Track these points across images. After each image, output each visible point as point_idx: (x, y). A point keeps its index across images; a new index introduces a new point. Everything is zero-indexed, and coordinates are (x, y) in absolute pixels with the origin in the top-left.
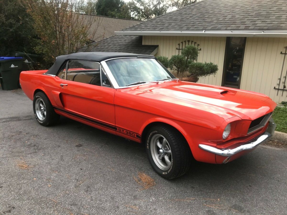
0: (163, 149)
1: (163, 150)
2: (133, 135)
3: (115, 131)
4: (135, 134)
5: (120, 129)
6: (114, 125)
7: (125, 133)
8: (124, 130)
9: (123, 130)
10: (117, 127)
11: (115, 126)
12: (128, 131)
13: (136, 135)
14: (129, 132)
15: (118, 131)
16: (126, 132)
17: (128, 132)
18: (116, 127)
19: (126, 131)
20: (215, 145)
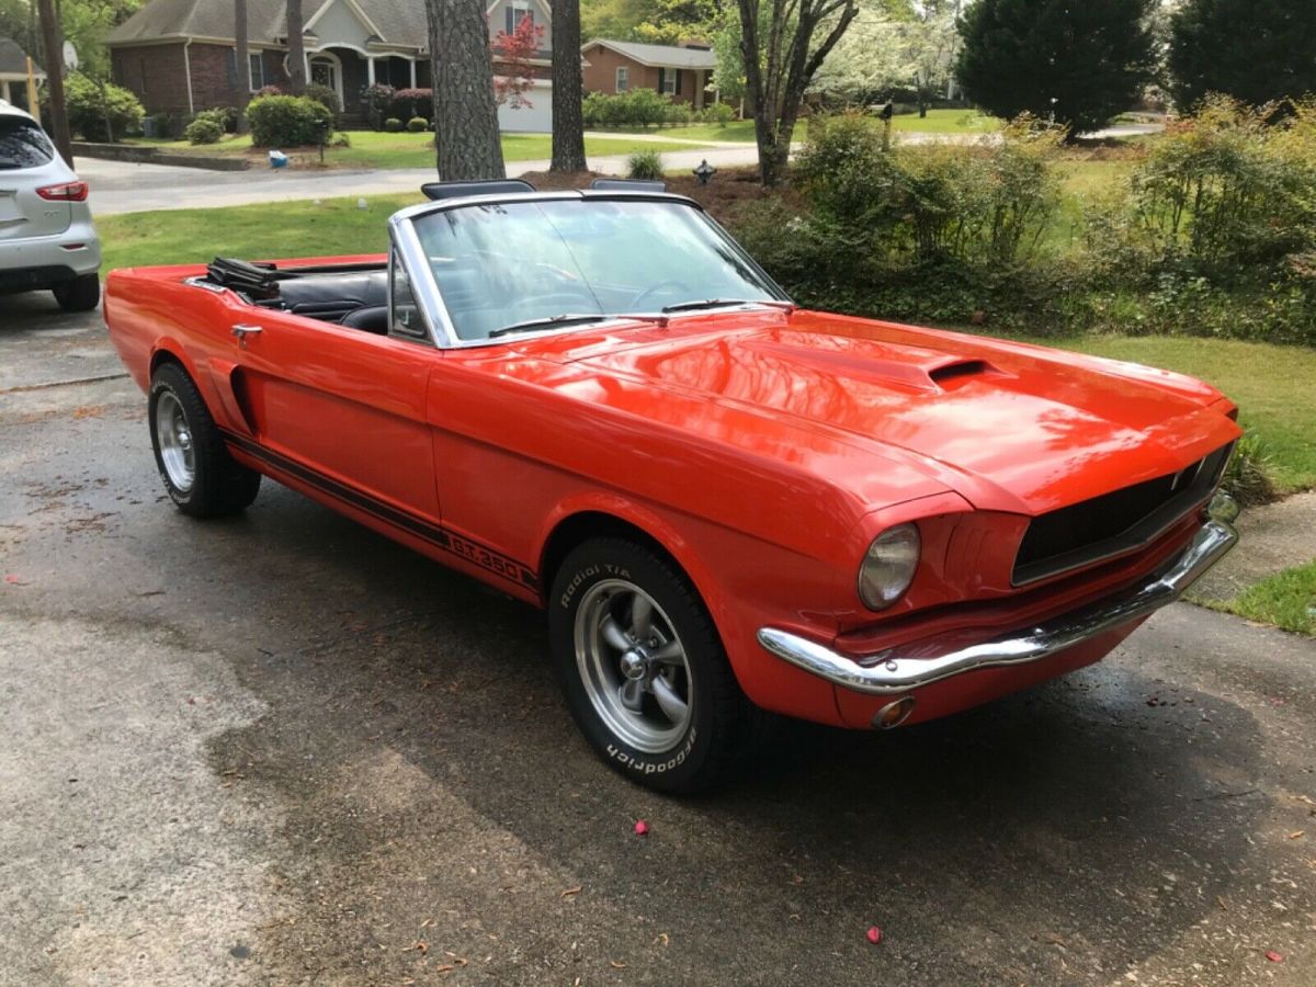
0: (639, 648)
1: (640, 653)
2: (511, 571)
3: (444, 549)
4: (518, 567)
5: (460, 542)
6: (437, 521)
7: (480, 562)
8: (476, 547)
9: (471, 548)
10: (448, 531)
11: (440, 526)
12: (491, 554)
13: (523, 572)
14: (495, 559)
15: (453, 549)
16: (483, 556)
17: (488, 558)
18: (445, 532)
19: (482, 553)
20: (830, 635)
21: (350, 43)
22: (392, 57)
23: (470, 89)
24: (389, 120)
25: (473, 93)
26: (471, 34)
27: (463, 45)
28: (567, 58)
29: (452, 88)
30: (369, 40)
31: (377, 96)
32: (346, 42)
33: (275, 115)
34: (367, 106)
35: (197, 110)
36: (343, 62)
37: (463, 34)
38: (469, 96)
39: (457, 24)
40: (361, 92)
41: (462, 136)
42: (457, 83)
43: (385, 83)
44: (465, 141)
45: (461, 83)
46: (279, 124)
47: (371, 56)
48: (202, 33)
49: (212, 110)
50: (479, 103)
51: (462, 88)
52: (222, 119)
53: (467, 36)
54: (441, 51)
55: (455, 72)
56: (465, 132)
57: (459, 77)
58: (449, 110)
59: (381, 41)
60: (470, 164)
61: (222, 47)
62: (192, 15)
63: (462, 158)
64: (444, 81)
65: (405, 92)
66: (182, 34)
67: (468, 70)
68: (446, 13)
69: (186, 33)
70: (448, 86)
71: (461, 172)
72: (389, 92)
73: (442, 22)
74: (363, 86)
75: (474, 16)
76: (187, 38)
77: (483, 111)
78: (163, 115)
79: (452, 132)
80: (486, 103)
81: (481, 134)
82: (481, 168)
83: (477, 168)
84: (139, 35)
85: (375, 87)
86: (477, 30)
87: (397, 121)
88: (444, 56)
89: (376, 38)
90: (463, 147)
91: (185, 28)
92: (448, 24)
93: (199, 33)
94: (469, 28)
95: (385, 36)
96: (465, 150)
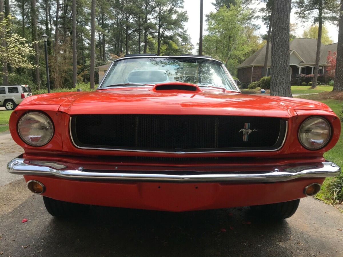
21: (295, 64)
22: (307, 67)
23: (280, 62)
24: (303, 83)
25: (281, 64)
26: (282, 48)
27: (280, 51)
28: (341, 58)
29: (275, 63)
30: (300, 63)
31: (300, 77)
32: (294, 64)
33: (266, 81)
34: (297, 80)
35: (252, 82)
36: (292, 69)
37: (280, 48)
38: (280, 65)
39: (278, 46)
40: (296, 76)
41: (277, 75)
42: (277, 61)
43: (304, 73)
44: (277, 77)
45: (278, 61)
46: (267, 83)
47: (300, 67)
48: (257, 64)
49: (256, 82)
50: (283, 66)
51: (278, 63)
52: (258, 84)
53: (281, 48)
54: (273, 54)
55: (276, 58)
56: (278, 74)
57: (277, 60)
58: (274, 69)
59: (304, 63)
60: (278, 83)
61: (261, 67)
62: (255, 60)
63: (276, 81)
64: (273, 61)
65: (309, 75)
66: (252, 65)
67: (281, 58)
68: (276, 43)
69: (253, 64)
70: (274, 62)
71: (275, 85)
72: (304, 76)
73: (274, 45)
74: (297, 74)
75: (284, 43)
76: (253, 65)
77: (284, 68)
78: (245, 83)
79: (274, 74)
80: (285, 66)
81: (283, 75)
82: (281, 84)
83: (280, 84)
84: (244, 65)
85: (300, 74)
86: (285, 46)
87: (305, 83)
88: (274, 54)
89: (303, 62)
90: (277, 78)
91: (253, 63)
92: (276, 45)
93: (256, 64)
94: (282, 46)
95: (305, 61)
96: (277, 79)
